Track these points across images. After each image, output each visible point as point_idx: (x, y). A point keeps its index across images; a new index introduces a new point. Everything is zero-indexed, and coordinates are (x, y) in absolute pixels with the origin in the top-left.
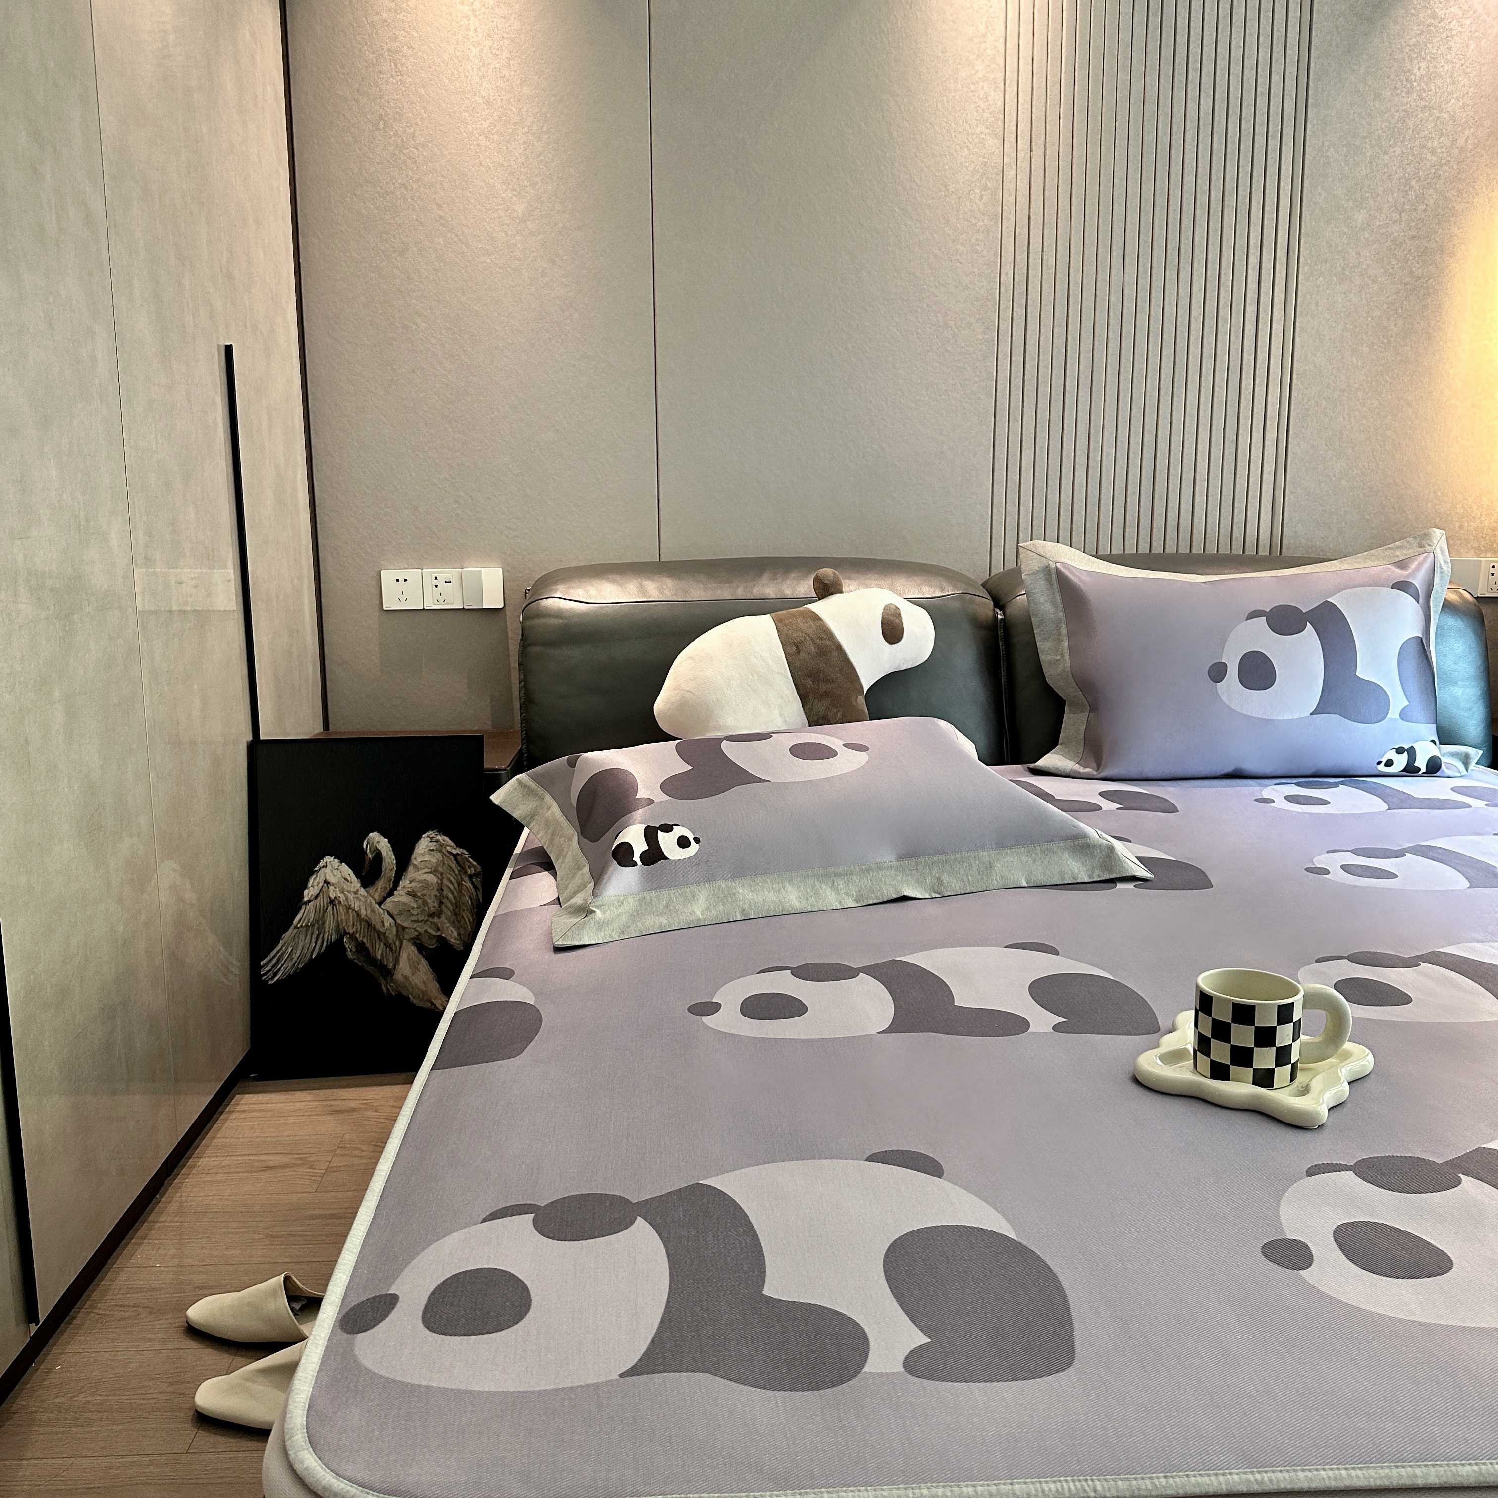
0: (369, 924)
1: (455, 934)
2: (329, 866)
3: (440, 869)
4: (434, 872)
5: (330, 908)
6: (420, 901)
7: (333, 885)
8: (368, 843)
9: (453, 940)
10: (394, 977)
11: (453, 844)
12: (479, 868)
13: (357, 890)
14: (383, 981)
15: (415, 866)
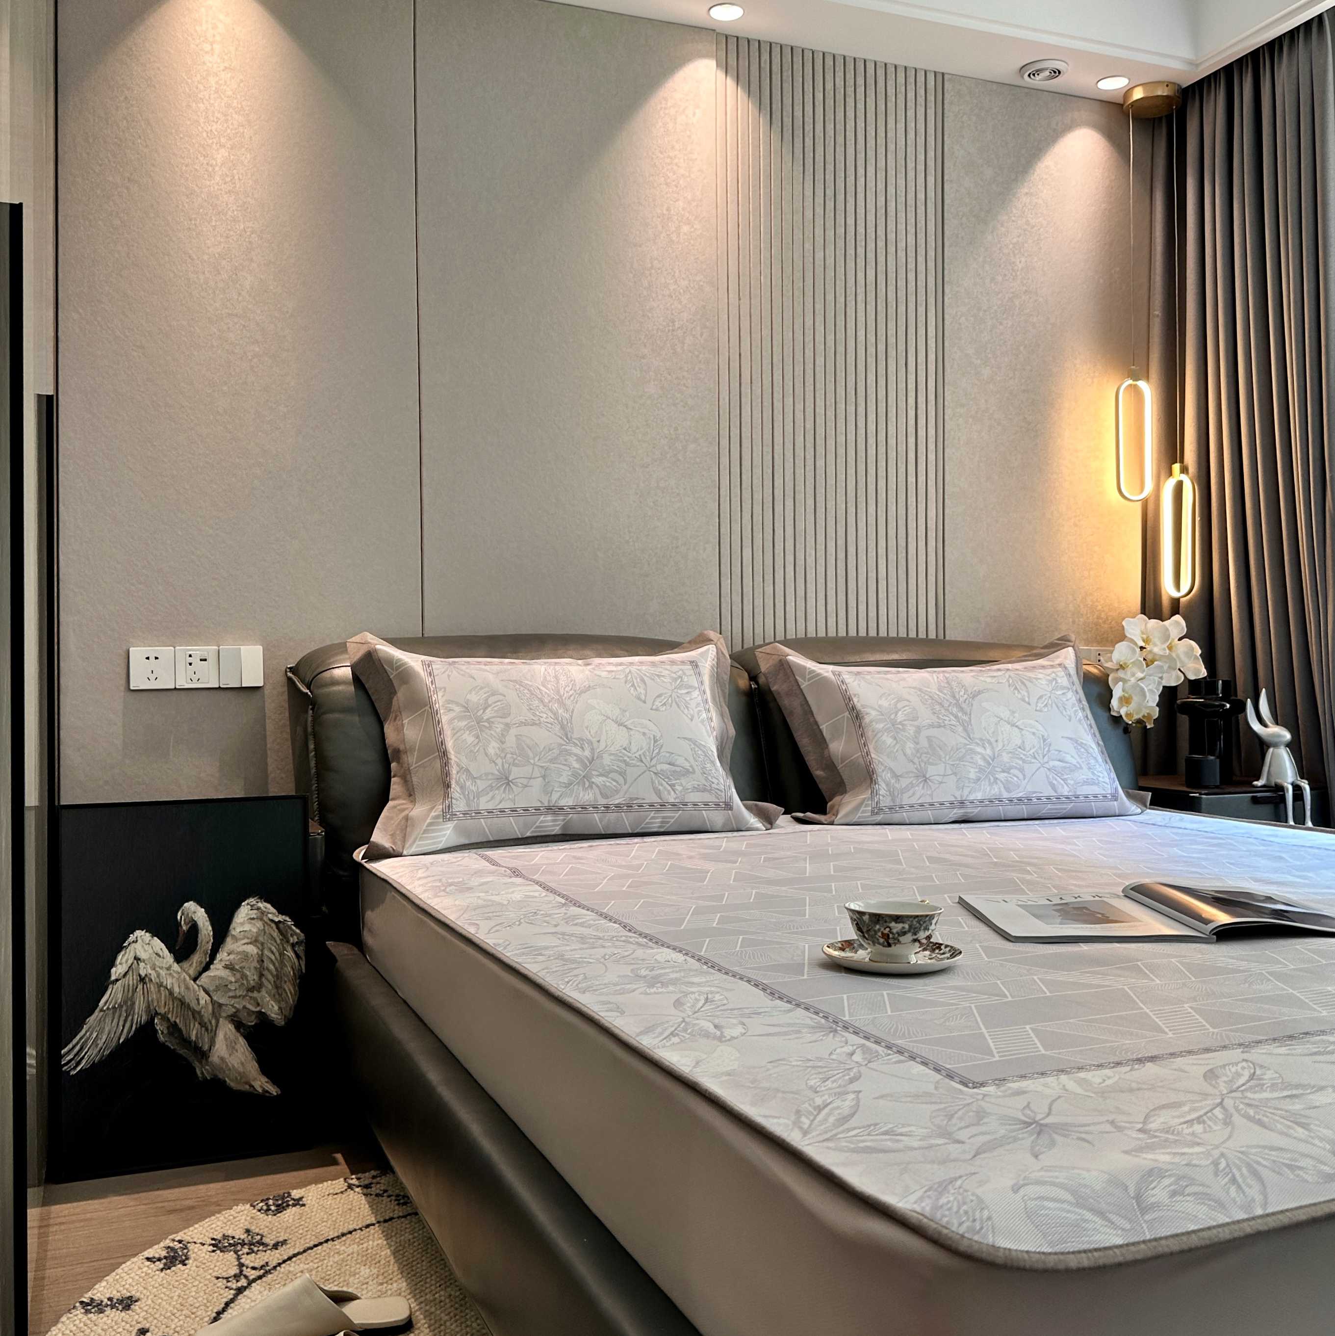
0: (182, 1003)
1: (276, 1008)
2: (140, 941)
3: (261, 939)
4: (255, 942)
5: (140, 986)
6: (238, 975)
7: (144, 961)
8: (183, 914)
9: (273, 1015)
10: (210, 1059)
11: (274, 911)
12: (302, 936)
13: (170, 966)
14: (196, 1064)
15: (233, 936)
